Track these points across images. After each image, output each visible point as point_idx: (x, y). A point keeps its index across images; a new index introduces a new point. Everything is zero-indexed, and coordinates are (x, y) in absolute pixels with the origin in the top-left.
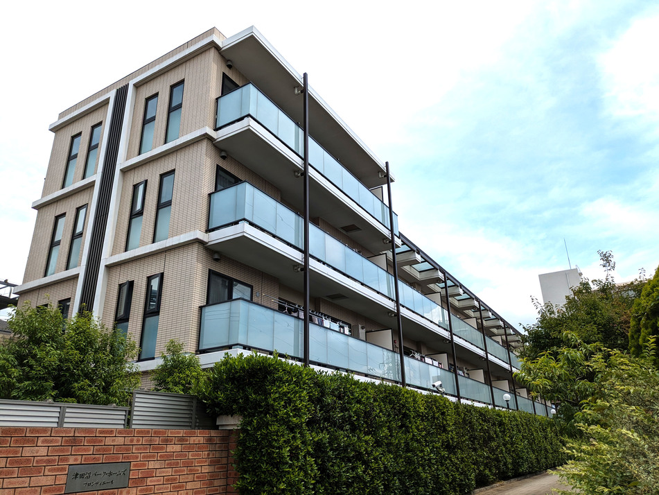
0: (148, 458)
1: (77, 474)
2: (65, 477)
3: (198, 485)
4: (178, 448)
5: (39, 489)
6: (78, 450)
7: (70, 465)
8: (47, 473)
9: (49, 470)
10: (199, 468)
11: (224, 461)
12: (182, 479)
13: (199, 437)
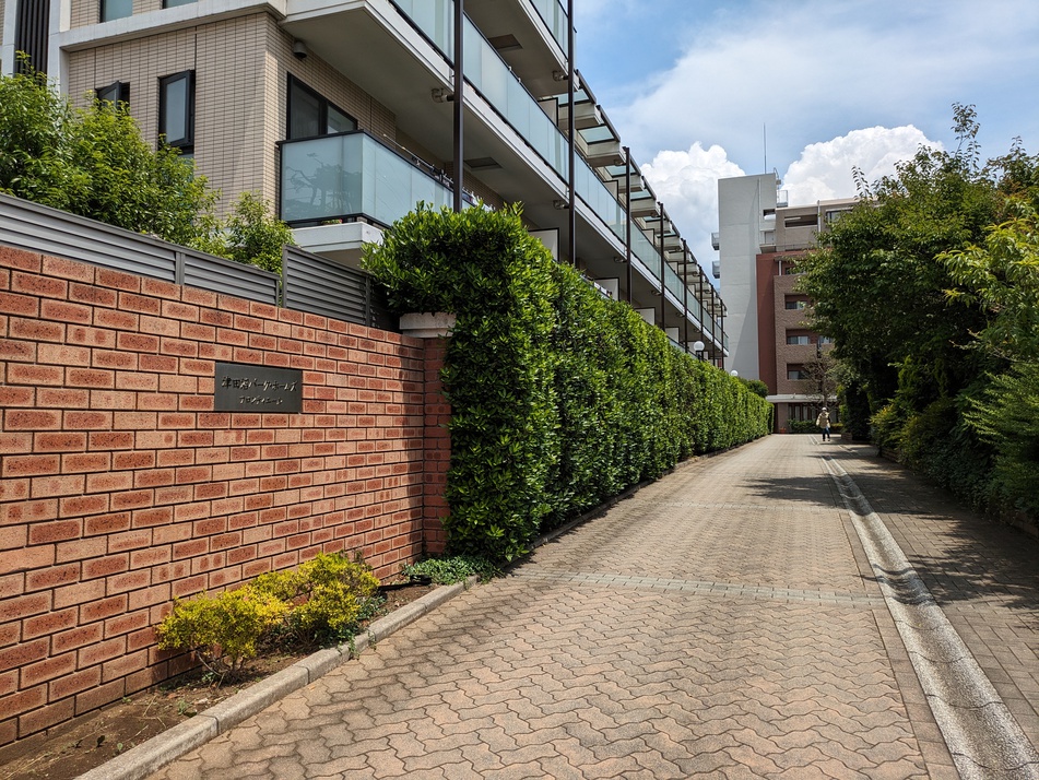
0: (325, 368)
1: (229, 380)
2: (212, 381)
3: (390, 421)
4: (362, 357)
5: (175, 397)
6: (226, 336)
7: (217, 361)
8: (183, 371)
9: (188, 366)
10: (390, 394)
11: (420, 388)
12: (371, 409)
13: (388, 343)
